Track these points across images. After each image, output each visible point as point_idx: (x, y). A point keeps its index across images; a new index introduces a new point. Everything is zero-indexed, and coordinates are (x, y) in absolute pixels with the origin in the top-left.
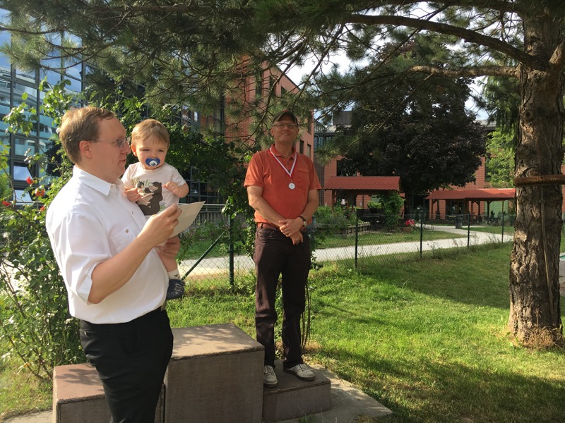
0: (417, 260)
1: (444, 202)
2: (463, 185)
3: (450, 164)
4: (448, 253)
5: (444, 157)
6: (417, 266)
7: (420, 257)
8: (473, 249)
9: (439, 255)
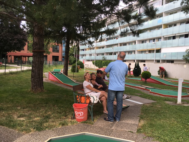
0: (4, 75)
1: (13, 57)
2: (20, 51)
3: (15, 44)
4: (15, 72)
5: (13, 41)
6: (4, 76)
7: (5, 74)
8: (23, 71)
9: (11, 73)
